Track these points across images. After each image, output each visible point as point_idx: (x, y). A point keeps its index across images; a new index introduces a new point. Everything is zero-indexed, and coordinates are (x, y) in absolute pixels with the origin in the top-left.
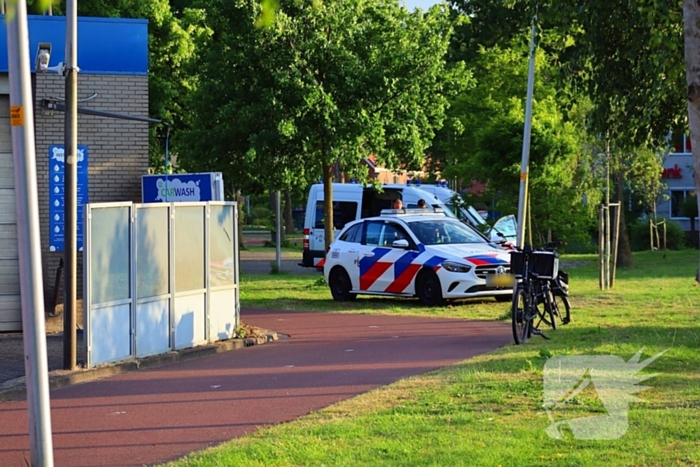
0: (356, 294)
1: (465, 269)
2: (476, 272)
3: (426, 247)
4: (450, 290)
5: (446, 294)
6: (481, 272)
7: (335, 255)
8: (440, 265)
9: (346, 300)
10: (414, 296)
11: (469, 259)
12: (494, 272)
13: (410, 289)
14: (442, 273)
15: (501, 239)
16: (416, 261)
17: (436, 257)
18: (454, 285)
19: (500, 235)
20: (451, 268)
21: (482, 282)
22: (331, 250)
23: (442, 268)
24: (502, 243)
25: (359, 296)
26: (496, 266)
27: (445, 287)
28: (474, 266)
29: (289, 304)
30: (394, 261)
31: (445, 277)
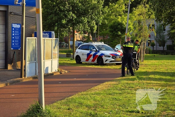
0: (82, 62)
1: (109, 57)
2: (112, 57)
3: (100, 51)
4: (105, 62)
5: (104, 63)
6: (113, 57)
7: (77, 53)
8: (103, 55)
9: (80, 63)
10: (97, 63)
11: (110, 54)
12: (116, 57)
13: (96, 61)
14: (104, 57)
15: (117, 50)
16: (97, 54)
17: (102, 54)
18: (106, 60)
19: (117, 49)
20: (106, 56)
21: (113, 60)
22: (76, 52)
23: (104, 56)
24: (118, 50)
25: (82, 63)
26: (117, 56)
27: (104, 61)
28: (111, 56)
29: (66, 64)
30: (93, 54)
31: (104, 58)
